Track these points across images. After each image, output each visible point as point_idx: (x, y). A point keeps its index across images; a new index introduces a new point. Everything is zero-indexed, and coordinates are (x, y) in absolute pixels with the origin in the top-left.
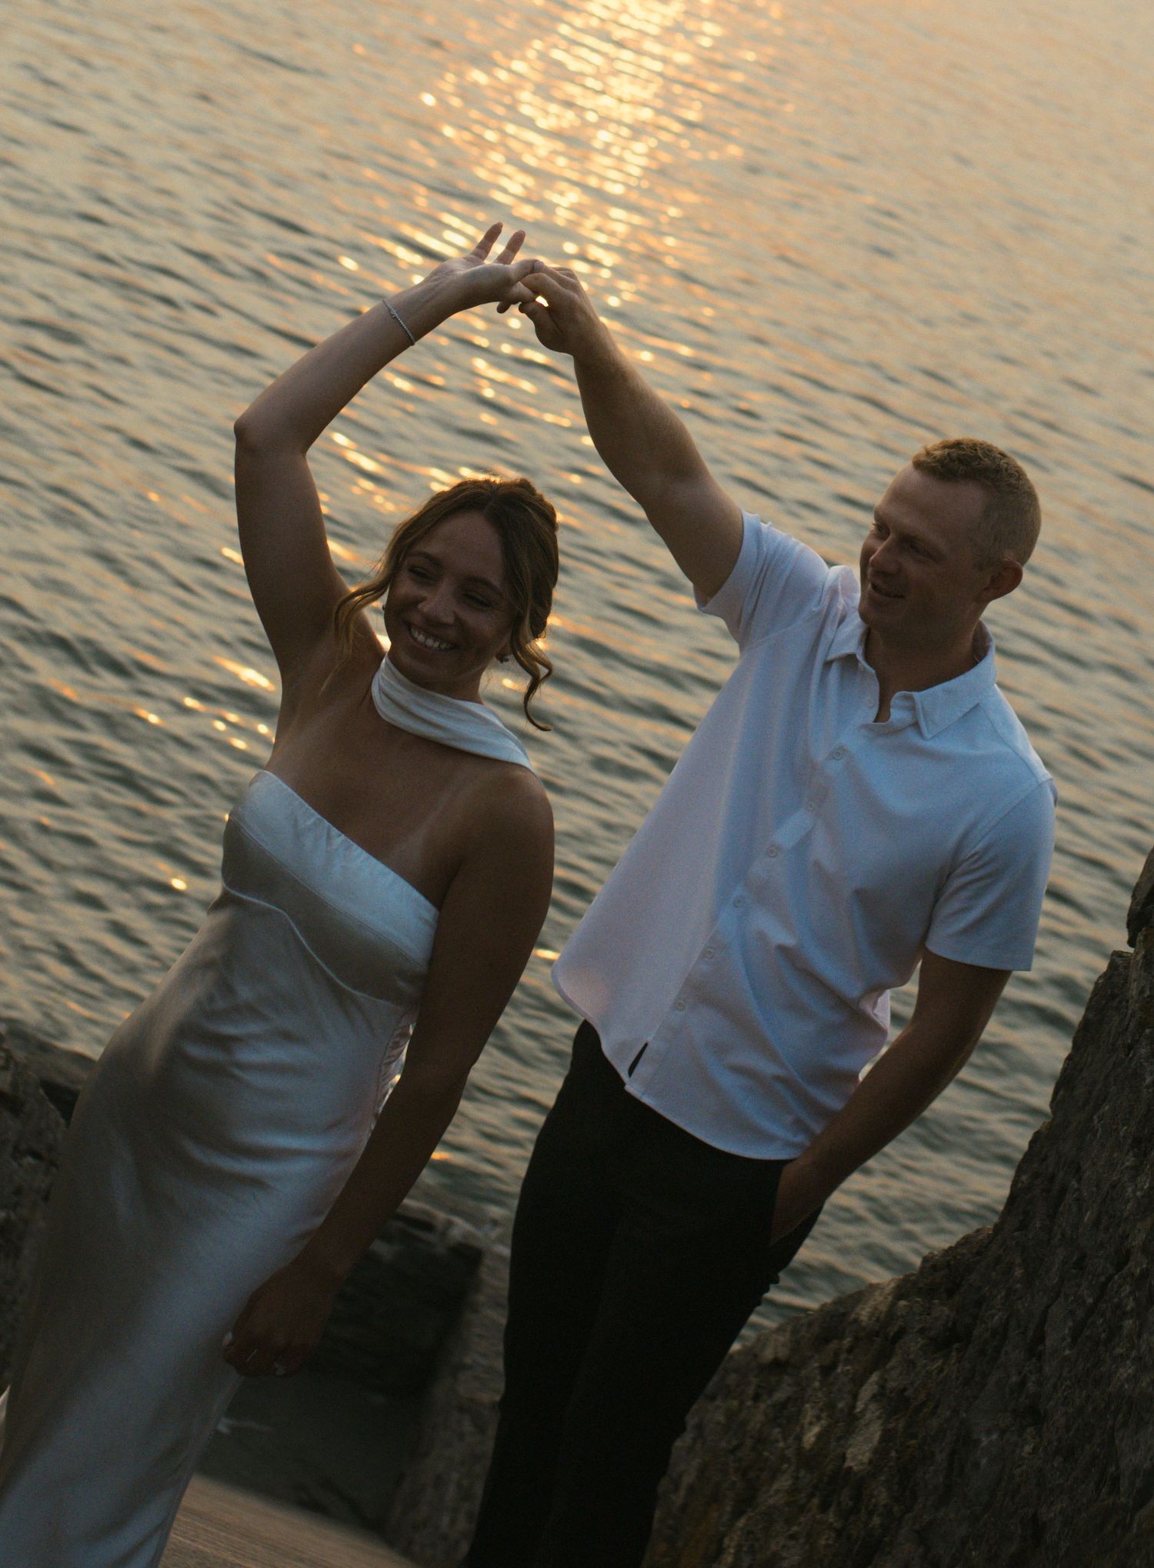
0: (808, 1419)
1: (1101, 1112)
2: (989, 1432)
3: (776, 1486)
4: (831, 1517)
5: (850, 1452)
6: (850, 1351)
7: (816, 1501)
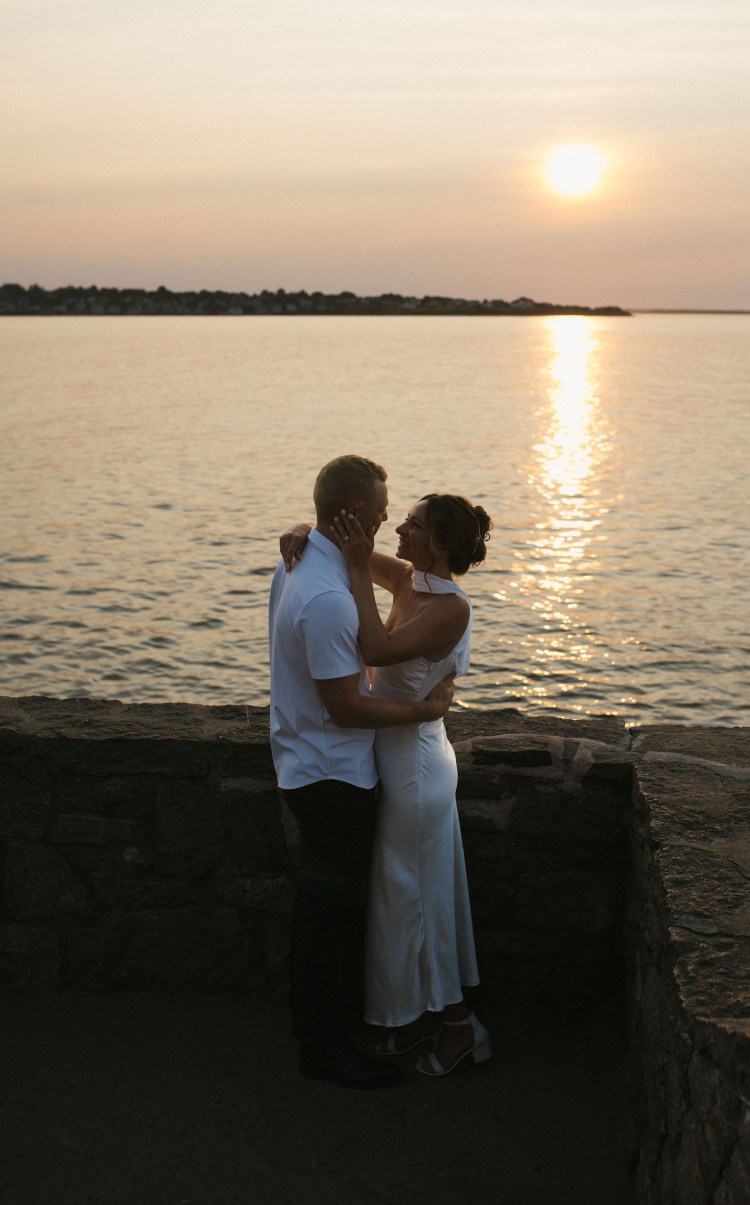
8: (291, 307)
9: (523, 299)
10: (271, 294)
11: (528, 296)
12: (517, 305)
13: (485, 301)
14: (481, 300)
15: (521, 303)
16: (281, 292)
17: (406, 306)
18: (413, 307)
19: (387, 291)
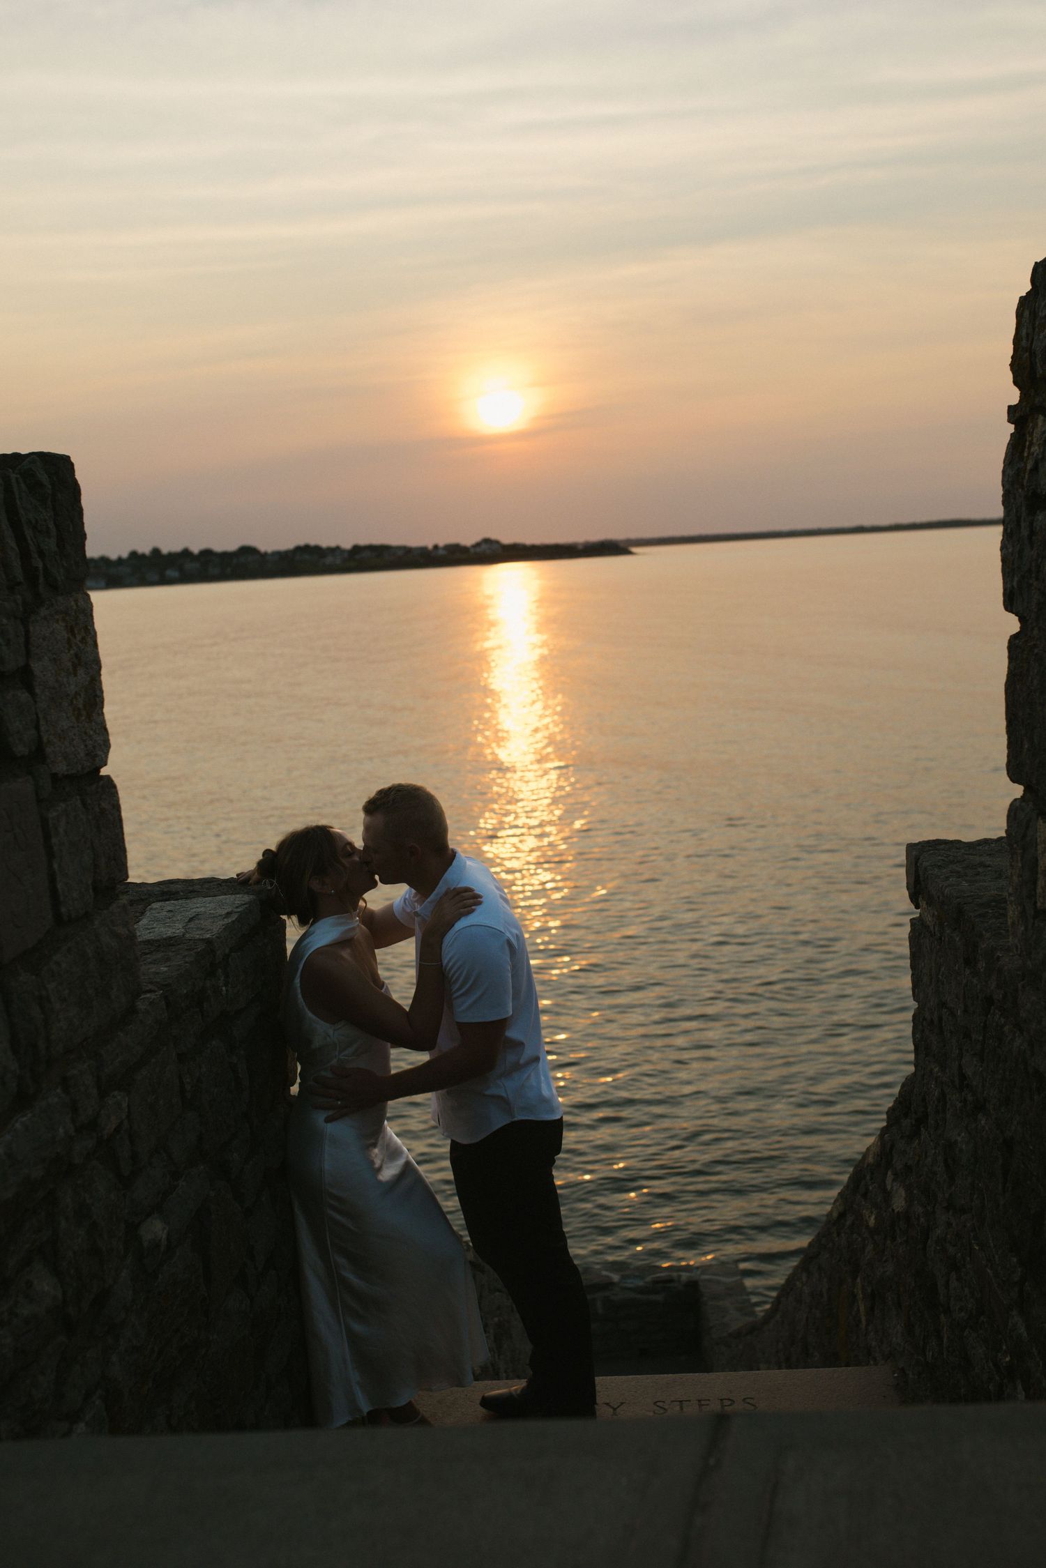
0: (867, 1216)
1: (941, 973)
2: (959, 1135)
3: (866, 1251)
4: (899, 1240)
5: (894, 1207)
6: (871, 1179)
7: (889, 1242)
8: (171, 573)
9: (487, 541)
10: (143, 556)
11: (493, 536)
12: (478, 550)
13: (436, 547)
14: (430, 546)
15: (484, 547)
16: (156, 552)
17: (329, 560)
18: (338, 561)
19: (302, 543)
